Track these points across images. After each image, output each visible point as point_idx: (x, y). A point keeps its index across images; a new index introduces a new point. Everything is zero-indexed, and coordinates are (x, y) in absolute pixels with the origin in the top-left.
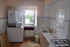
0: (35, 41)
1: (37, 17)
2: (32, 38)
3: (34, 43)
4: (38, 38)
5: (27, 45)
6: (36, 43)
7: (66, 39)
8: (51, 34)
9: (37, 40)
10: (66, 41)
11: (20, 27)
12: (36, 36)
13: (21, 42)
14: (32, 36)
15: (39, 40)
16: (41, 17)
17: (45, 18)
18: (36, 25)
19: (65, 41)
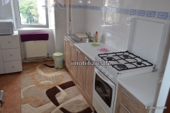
0: (53, 67)
1: (56, 6)
2: (45, 61)
3: (53, 71)
4: (62, 59)
5: (36, 76)
6: (58, 69)
7: (127, 52)
8: (94, 45)
10: (127, 54)
11: (10, 34)
12: (56, 54)
13: (19, 73)
14: (45, 55)
15: (64, 62)
16: (65, 6)
17: (75, 7)
18: (52, 27)
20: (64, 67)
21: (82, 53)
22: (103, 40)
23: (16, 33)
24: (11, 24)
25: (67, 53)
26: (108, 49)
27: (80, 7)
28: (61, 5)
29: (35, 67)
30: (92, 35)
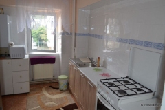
0: (58, 89)
1: (63, 34)
2: (51, 83)
3: (58, 93)
4: (66, 81)
5: (41, 97)
6: (62, 91)
8: (96, 70)
9: (62, 86)
12: (61, 77)
13: (26, 94)
14: (51, 77)
15: (68, 84)
16: (71, 34)
17: (80, 35)
18: (59, 52)
19: (126, 79)
20: (68, 90)
21: (85, 77)
22: (105, 65)
23: (27, 57)
24: (23, 49)
25: (72, 76)
26: (110, 74)
27: (84, 35)
28: (68, 34)
29: (41, 88)
30: (95, 60)
